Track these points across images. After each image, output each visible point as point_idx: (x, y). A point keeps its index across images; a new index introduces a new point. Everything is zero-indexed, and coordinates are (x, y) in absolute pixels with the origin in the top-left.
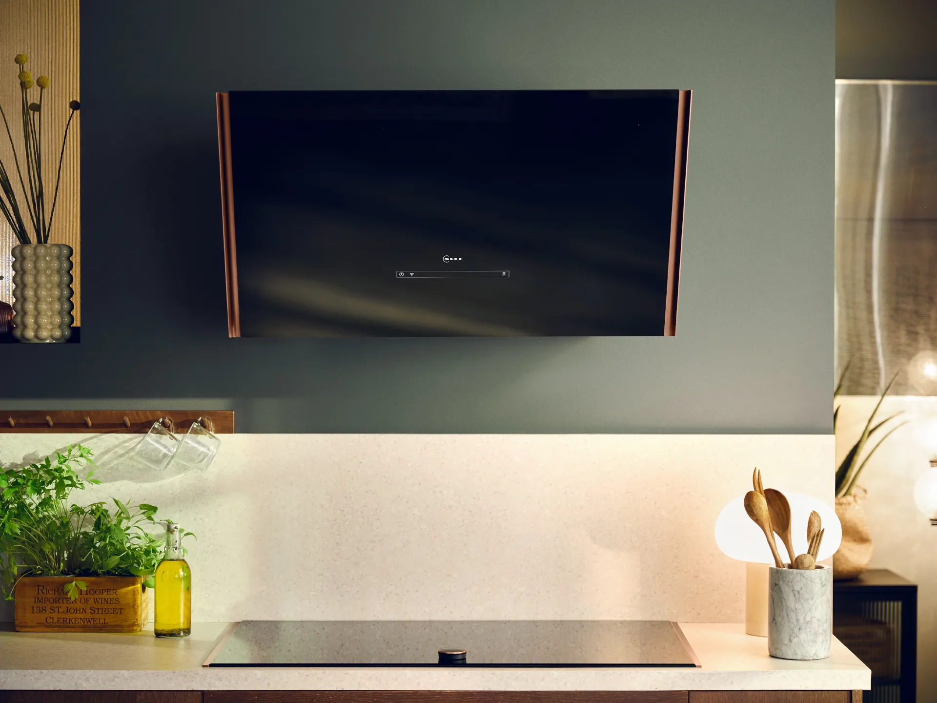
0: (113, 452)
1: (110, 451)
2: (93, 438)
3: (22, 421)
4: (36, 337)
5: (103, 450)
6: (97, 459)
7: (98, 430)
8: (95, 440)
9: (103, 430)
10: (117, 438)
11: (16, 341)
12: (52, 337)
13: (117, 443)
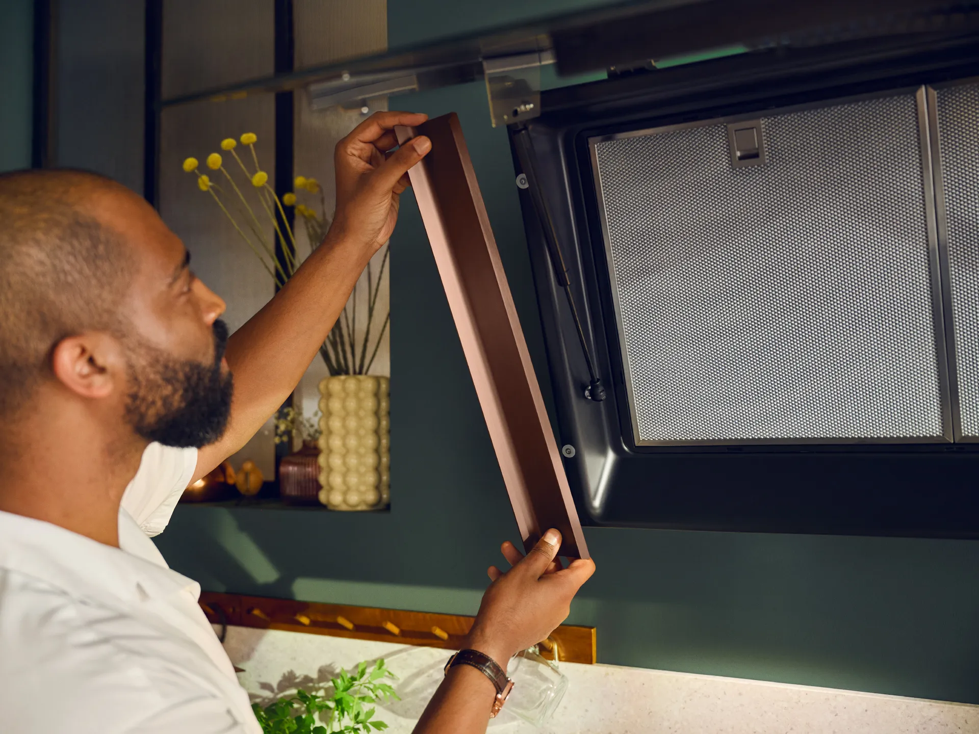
0: (426, 675)
1: (423, 673)
2: (400, 651)
3: (320, 618)
4: (345, 501)
5: (415, 671)
6: (407, 683)
7: (408, 639)
8: (404, 655)
9: (414, 640)
10: (432, 655)
11: (323, 507)
12: (365, 502)
13: (431, 662)
